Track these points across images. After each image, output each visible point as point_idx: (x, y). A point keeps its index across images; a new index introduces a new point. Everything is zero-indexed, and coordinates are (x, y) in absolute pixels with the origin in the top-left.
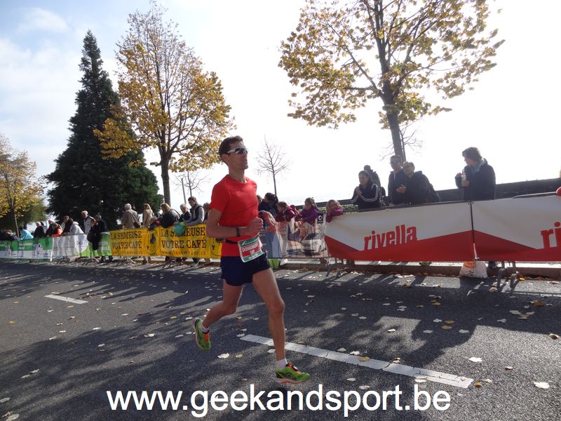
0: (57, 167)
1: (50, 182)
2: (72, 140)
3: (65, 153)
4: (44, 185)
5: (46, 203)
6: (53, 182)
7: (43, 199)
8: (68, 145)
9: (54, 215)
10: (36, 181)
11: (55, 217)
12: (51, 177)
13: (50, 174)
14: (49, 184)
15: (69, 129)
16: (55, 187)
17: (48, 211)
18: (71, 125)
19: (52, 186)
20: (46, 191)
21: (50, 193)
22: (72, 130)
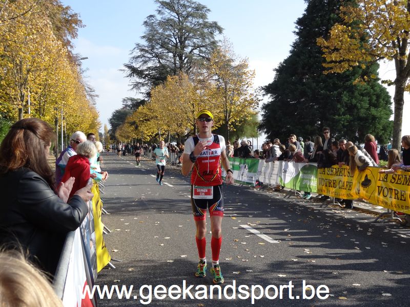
0: (275, 78)
1: (267, 94)
2: (296, 45)
3: (286, 61)
4: (261, 98)
5: (260, 118)
6: (269, 95)
7: (257, 113)
8: (291, 52)
9: (265, 133)
10: (253, 92)
11: (266, 135)
12: (269, 89)
13: (267, 85)
14: (266, 96)
15: (294, 32)
16: (270, 100)
17: (261, 127)
18: (297, 27)
19: (268, 99)
20: (261, 104)
21: (266, 107)
22: (298, 34)
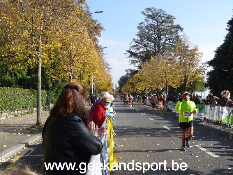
0: (215, 57)
1: (210, 66)
2: (227, 37)
3: (221, 46)
4: (206, 68)
5: (206, 80)
7: (204, 77)
8: (224, 41)
9: (209, 89)
10: (201, 65)
11: (210, 90)
12: (211, 63)
13: (210, 61)
15: (227, 29)
16: (212, 69)
17: (206, 85)
18: (228, 26)
19: (210, 69)
20: (206, 72)
21: (209, 74)
22: (229, 30)
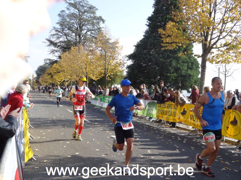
0: (134, 51)
2: (147, 32)
3: (141, 41)
4: (125, 62)
5: (125, 74)
6: (131, 60)
7: (123, 71)
8: (144, 36)
10: (121, 58)
12: (131, 57)
13: (130, 54)
14: (129, 61)
15: (146, 25)
18: (147, 22)
19: (130, 62)
20: (126, 65)
21: (129, 67)
22: (148, 26)
